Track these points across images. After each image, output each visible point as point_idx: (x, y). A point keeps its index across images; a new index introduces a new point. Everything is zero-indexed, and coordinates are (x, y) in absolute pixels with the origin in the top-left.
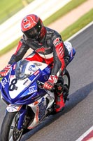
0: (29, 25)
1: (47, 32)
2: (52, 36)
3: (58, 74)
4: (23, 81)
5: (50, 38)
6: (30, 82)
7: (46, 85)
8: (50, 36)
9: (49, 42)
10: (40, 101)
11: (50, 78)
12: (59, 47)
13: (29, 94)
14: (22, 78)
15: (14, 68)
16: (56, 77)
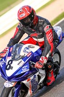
0: (24, 15)
1: (39, 20)
2: (43, 23)
3: (48, 56)
4: (18, 62)
5: (42, 26)
6: (23, 62)
7: (37, 65)
8: (41, 23)
9: (41, 29)
10: (32, 78)
11: (41, 59)
12: (48, 33)
13: (22, 72)
14: (17, 60)
15: (11, 51)
16: (46, 58)
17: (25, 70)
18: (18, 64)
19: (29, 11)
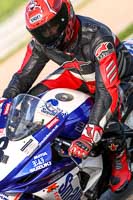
1: (84, 29)
3: (102, 123)
5: (89, 43)
8: (89, 37)
11: (85, 132)
15: (6, 112)
16: (98, 128)
17: (41, 164)
18: (23, 149)
19: (53, 8)
